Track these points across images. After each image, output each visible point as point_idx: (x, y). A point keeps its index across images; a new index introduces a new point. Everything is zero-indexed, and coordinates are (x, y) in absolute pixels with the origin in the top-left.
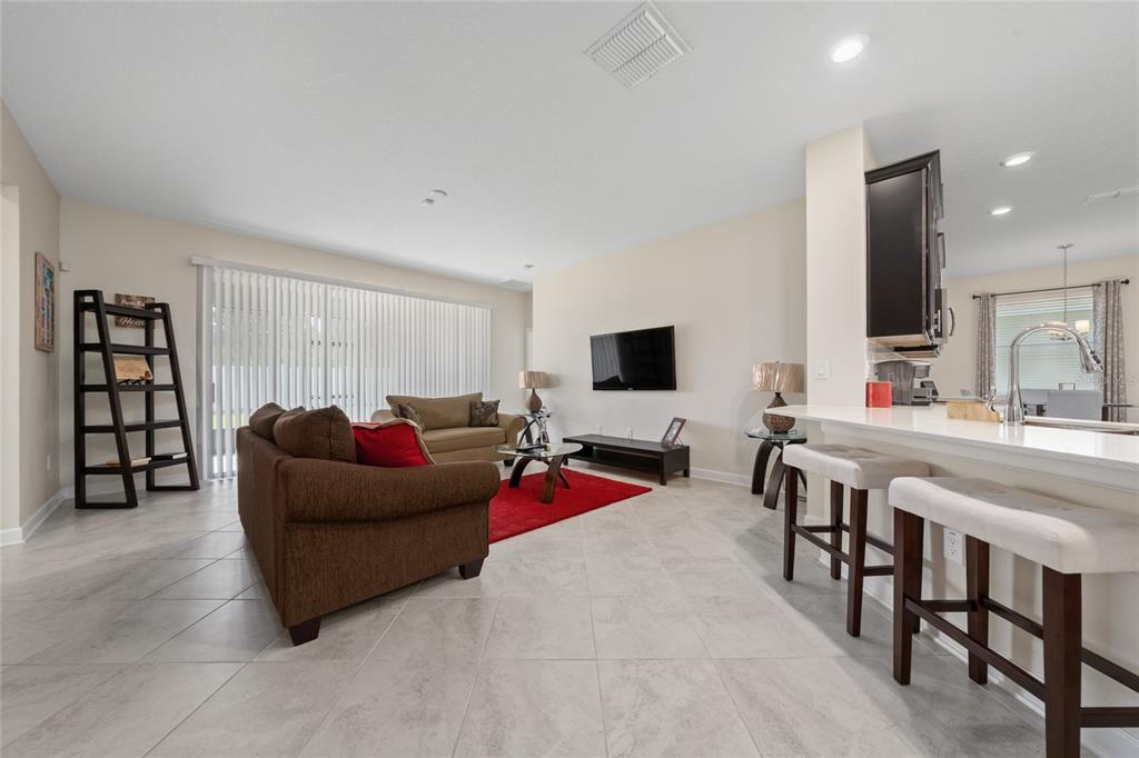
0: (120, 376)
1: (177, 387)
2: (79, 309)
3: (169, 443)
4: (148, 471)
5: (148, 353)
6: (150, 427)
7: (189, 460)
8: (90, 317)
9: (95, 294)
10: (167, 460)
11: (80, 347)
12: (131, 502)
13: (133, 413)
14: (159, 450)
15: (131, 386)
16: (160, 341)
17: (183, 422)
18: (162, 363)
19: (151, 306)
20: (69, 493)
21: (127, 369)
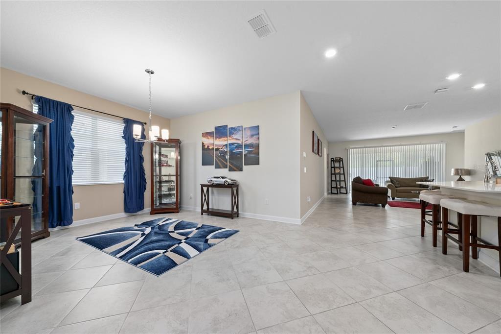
0: (336, 172)
1: (344, 174)
2: (331, 161)
3: (343, 184)
4: (340, 188)
5: (340, 168)
6: (340, 181)
7: (346, 188)
8: (332, 162)
9: (333, 159)
10: (342, 187)
11: (331, 167)
12: (337, 194)
13: (338, 179)
14: (341, 186)
15: (338, 174)
16: (341, 166)
17: (345, 181)
18: (342, 169)
19: (340, 159)
20: (330, 192)
21: (337, 171)
